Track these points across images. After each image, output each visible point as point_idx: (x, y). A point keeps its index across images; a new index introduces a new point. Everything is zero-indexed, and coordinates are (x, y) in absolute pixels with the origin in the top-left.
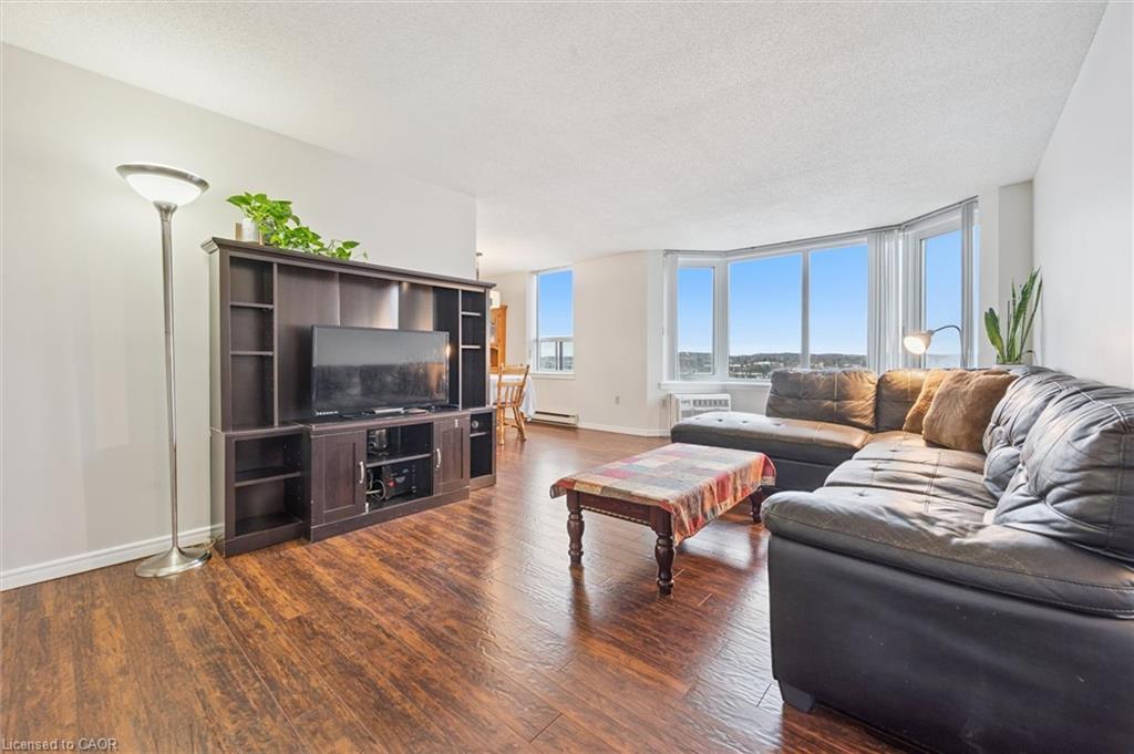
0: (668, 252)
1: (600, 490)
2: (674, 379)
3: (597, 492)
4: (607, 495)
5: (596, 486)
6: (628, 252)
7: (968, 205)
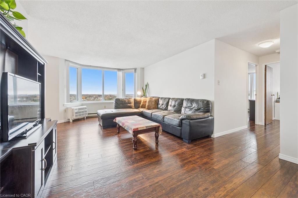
0: (66, 60)
1: (145, 127)
2: (68, 103)
3: (145, 128)
4: (148, 128)
5: (144, 127)
6: (54, 57)
7: (135, 69)
